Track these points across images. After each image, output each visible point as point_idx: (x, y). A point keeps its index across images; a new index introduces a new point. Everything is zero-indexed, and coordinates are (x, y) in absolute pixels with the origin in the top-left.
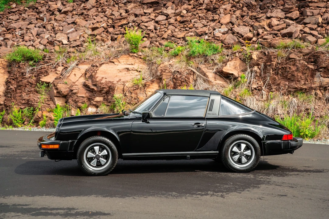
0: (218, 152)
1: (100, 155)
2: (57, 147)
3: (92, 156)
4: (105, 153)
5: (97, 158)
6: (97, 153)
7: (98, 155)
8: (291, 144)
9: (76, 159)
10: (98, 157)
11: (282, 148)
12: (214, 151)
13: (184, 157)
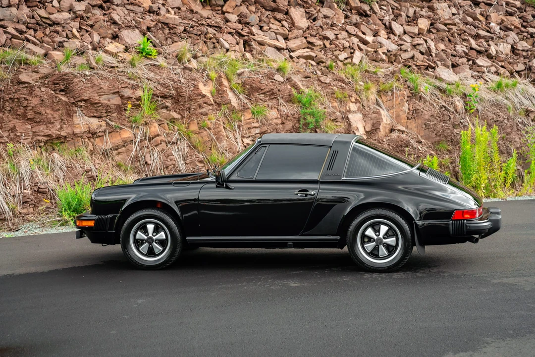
0: (338, 238)
1: (154, 238)
2: (92, 224)
3: (142, 238)
4: (162, 236)
5: (149, 243)
6: (150, 235)
7: (151, 238)
8: (466, 226)
9: (119, 243)
10: (150, 241)
11: (451, 232)
12: (333, 235)
13: (283, 244)
